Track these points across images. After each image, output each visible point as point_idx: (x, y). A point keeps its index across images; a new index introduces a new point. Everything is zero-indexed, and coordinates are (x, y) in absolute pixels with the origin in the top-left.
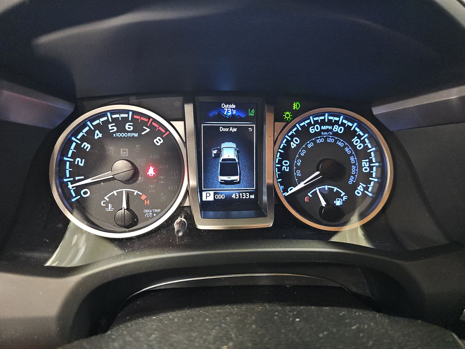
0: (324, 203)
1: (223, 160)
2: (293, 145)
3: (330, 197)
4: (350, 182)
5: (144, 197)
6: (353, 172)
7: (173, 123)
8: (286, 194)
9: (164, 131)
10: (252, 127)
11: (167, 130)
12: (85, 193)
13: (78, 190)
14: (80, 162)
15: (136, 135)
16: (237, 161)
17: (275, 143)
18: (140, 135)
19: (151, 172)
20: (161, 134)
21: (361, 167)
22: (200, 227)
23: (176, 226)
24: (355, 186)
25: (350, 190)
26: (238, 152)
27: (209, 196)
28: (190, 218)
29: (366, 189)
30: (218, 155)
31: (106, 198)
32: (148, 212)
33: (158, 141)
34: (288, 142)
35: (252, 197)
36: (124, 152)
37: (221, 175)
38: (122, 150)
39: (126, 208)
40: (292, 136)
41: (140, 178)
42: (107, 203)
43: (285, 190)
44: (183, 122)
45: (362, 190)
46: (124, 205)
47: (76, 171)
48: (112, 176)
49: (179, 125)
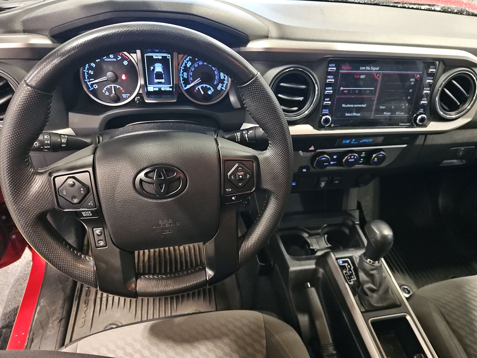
0: (203, 93)
1: (156, 72)
2: (188, 66)
3: (205, 90)
4: (215, 83)
5: (122, 89)
6: (216, 79)
7: (131, 54)
8: (186, 88)
9: (127, 58)
10: (169, 56)
11: (129, 58)
12: (95, 86)
13: (92, 85)
14: (91, 72)
15: (115, 60)
16: (163, 72)
17: (178, 65)
18: (117, 60)
19: (124, 77)
20: (126, 60)
21: (220, 76)
22: (147, 101)
23: (136, 100)
24: (217, 85)
25: (215, 87)
26: (163, 68)
27: (151, 88)
28: (142, 98)
29: (223, 86)
30: (154, 70)
31: (104, 89)
32: (124, 96)
33: (126, 63)
34: (186, 64)
35: (171, 89)
36: (111, 68)
37: (156, 79)
38: (109, 67)
39: (114, 93)
40: (188, 61)
41: (119, 80)
42: (105, 91)
43: (185, 86)
44: (136, 54)
45: (221, 87)
46: (113, 92)
47: (90, 76)
48: (107, 79)
49: (134, 55)
